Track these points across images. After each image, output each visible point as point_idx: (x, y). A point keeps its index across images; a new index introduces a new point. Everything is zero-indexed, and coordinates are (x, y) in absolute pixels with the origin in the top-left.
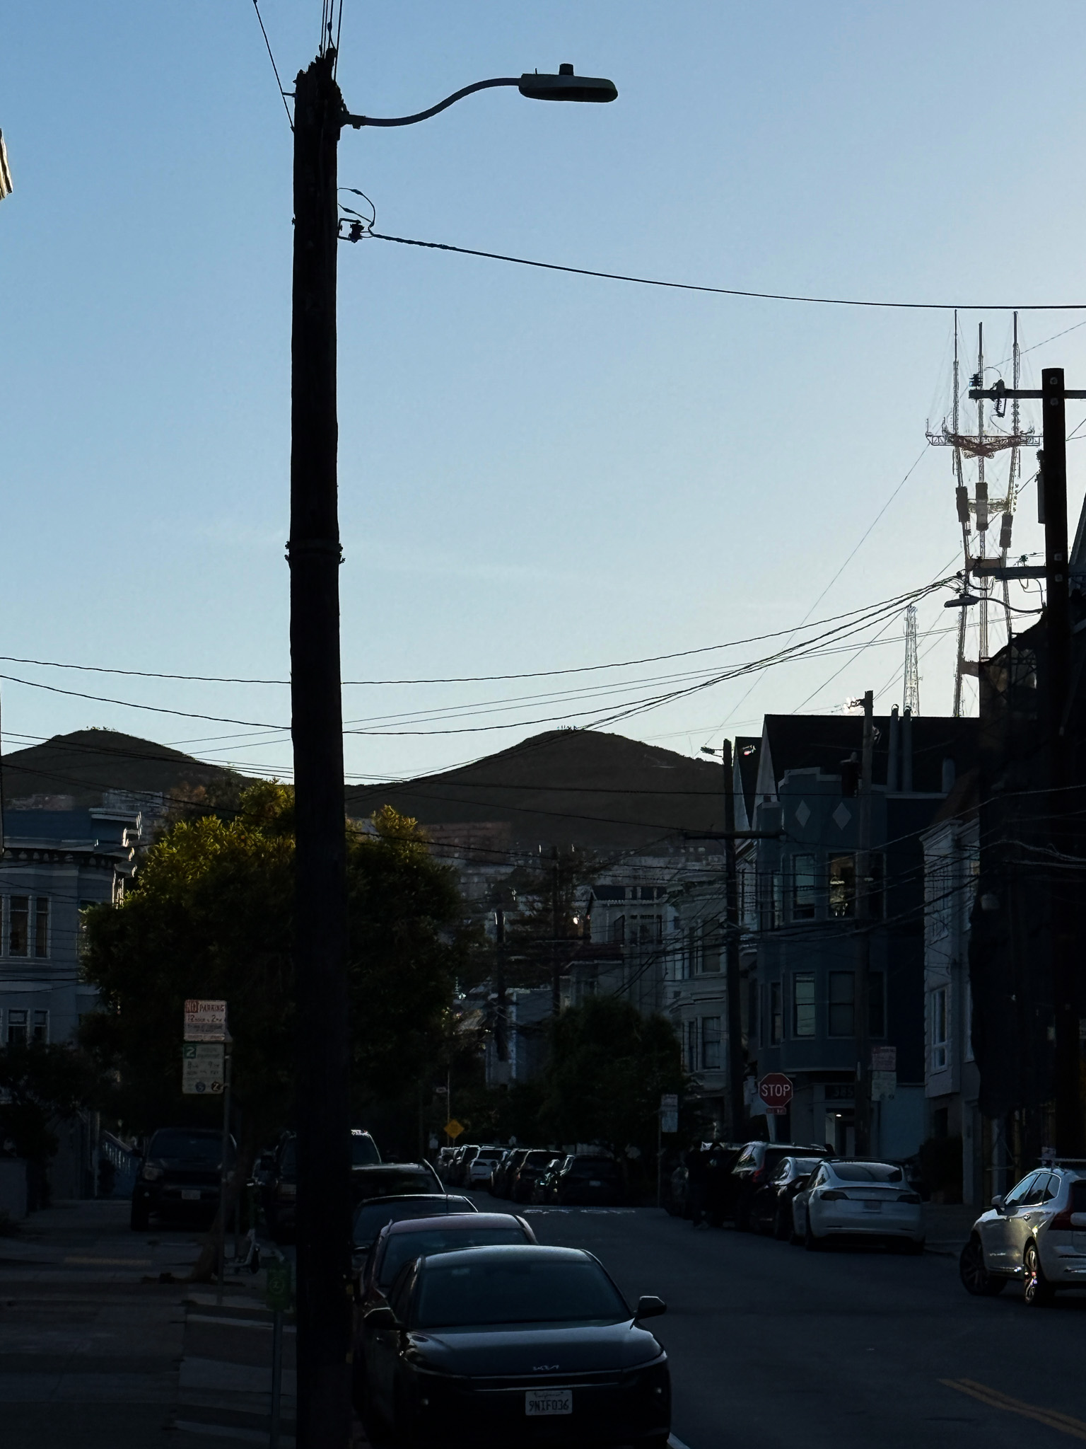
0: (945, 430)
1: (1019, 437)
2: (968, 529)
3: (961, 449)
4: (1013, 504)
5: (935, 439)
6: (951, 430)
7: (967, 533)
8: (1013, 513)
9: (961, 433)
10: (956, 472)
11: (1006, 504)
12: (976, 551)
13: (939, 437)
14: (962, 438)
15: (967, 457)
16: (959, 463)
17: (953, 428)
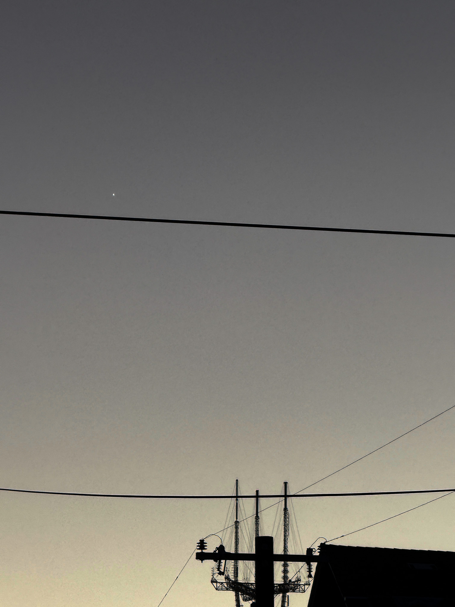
0: (227, 579)
1: (288, 584)
3: (240, 593)
5: (218, 585)
9: (241, 580)
14: (241, 584)
17: (234, 576)
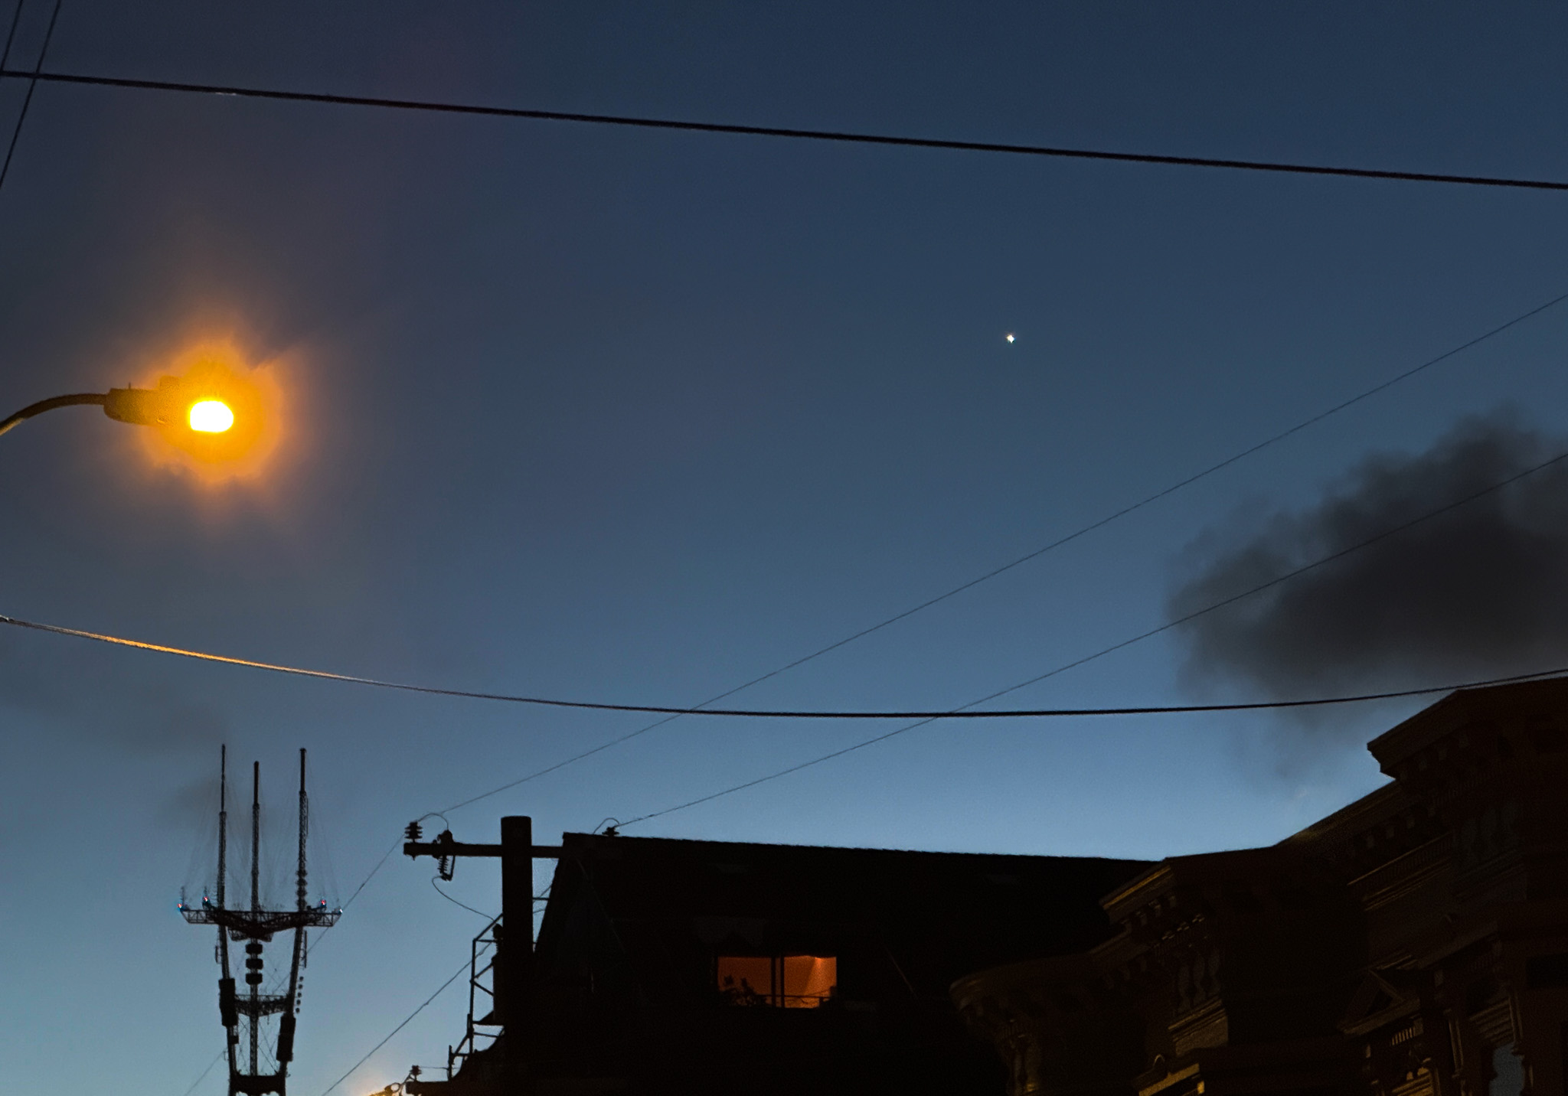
0: (206, 904)
1: (307, 914)
2: (235, 1034)
3: (227, 928)
4: (295, 1002)
5: (192, 915)
6: (214, 903)
7: (233, 1040)
8: (296, 1015)
9: (228, 906)
10: (220, 959)
11: (287, 1005)
12: (245, 1065)
13: (198, 912)
14: (229, 913)
15: (235, 938)
16: (224, 947)
17: (218, 900)
